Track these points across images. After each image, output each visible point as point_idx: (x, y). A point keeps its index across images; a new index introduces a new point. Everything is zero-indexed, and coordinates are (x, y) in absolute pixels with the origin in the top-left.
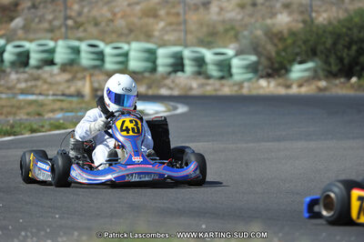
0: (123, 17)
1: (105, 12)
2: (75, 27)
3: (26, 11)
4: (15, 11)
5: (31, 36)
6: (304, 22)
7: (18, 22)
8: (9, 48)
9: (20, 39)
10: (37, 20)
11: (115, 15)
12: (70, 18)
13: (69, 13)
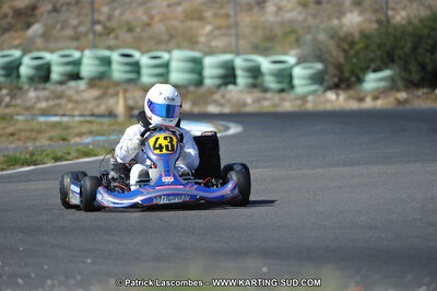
0: (161, 21)
1: (141, 14)
2: (104, 34)
3: (45, 16)
4: (32, 16)
5: (53, 46)
6: (379, 22)
7: (36, 28)
8: (27, 60)
9: (38, 50)
10: (59, 26)
11: (152, 18)
12: (99, 22)
13: (96, 16)
